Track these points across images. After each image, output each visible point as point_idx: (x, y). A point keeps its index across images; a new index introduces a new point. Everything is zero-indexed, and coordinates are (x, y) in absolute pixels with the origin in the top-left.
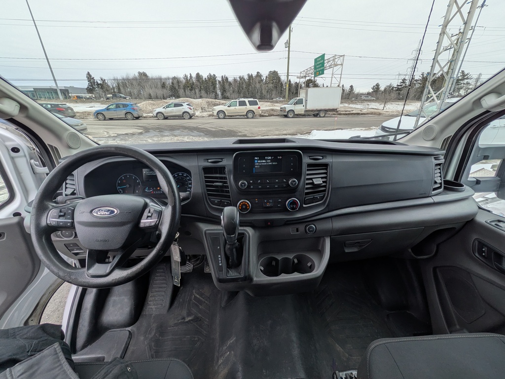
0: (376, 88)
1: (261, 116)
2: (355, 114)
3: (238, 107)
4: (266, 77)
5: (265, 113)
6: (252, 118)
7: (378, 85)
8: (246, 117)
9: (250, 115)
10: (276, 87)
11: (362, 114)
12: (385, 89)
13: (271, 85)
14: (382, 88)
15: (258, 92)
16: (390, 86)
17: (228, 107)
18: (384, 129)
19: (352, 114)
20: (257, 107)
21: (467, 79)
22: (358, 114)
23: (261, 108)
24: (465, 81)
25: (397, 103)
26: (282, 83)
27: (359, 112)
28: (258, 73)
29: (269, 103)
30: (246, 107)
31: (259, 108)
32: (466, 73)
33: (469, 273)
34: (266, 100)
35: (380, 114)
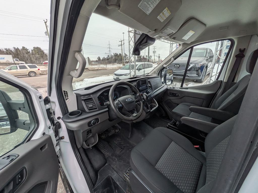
0: (99, 58)
1: (41, 74)
2: (96, 70)
3: (19, 70)
4: (32, 50)
5: (44, 72)
6: (35, 76)
7: (99, 57)
8: (28, 76)
9: (32, 74)
10: (42, 57)
11: (99, 70)
12: (103, 59)
13: (38, 55)
14: (101, 59)
15: (27, 60)
16: (104, 58)
17: (9, 70)
18: (116, 75)
19: (95, 70)
20: (37, 69)
21: (127, 56)
22: (98, 70)
23: (41, 70)
24: (127, 57)
25: (110, 65)
26: (46, 54)
27: (98, 69)
28: (23, 47)
29: (44, 67)
30: (27, 69)
31: (39, 69)
32: (126, 54)
33: (170, 99)
34: (39, 65)
35: (106, 69)
